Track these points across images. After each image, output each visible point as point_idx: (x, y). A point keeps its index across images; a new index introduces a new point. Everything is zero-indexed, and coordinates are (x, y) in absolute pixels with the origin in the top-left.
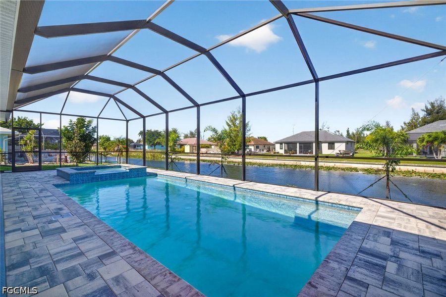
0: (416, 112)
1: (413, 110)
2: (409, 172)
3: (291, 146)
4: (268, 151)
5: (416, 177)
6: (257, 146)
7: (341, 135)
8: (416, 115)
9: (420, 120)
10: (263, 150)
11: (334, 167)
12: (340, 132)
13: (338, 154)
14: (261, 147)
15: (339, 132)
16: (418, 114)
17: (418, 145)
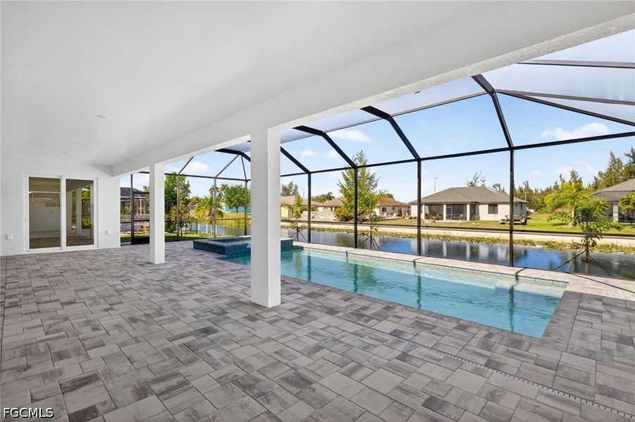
0: (616, 158)
1: (612, 155)
2: (608, 246)
3: (434, 208)
4: (398, 215)
5: (618, 253)
6: (383, 209)
7: (503, 191)
8: (615, 162)
9: (623, 168)
10: (392, 214)
11: (499, 239)
12: (502, 188)
13: (504, 220)
14: (389, 210)
15: (499, 186)
16: (619, 161)
17: (619, 208)
